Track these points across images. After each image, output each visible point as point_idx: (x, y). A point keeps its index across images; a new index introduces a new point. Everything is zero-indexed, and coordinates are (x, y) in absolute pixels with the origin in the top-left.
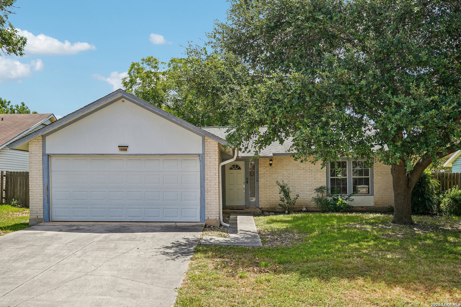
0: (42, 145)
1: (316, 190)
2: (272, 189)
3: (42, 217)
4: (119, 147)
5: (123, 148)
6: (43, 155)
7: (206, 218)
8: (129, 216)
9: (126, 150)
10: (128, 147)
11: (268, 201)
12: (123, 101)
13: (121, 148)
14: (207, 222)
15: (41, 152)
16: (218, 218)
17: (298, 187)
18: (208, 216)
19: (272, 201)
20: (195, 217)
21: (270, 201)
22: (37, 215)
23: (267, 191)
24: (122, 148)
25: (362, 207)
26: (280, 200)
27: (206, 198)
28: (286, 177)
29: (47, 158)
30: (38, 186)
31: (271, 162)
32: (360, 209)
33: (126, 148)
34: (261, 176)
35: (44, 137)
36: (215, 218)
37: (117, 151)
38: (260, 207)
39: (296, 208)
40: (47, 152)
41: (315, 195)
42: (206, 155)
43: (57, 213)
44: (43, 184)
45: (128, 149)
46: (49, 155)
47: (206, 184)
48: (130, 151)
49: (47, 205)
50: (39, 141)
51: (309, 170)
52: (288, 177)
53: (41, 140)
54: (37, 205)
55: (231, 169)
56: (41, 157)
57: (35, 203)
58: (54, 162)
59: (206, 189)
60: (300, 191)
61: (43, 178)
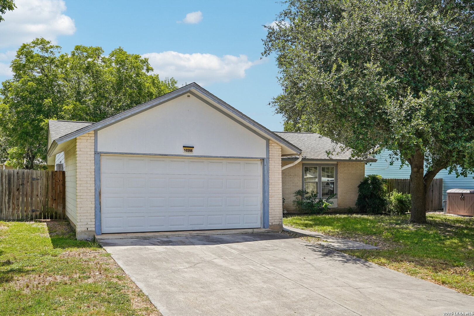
0: (94, 141)
3: (94, 229)
4: (184, 147)
5: (189, 149)
6: (95, 154)
7: (270, 224)
8: (191, 225)
9: (191, 151)
10: (193, 147)
12: (189, 96)
13: (186, 148)
14: (271, 228)
15: (94, 150)
16: (280, 223)
18: (272, 221)
20: (257, 223)
22: (87, 226)
24: (187, 148)
27: (270, 204)
29: (99, 156)
30: (89, 191)
33: (191, 149)
35: (95, 131)
36: (278, 223)
37: (182, 152)
40: (98, 150)
41: (294, 198)
42: (270, 159)
44: (95, 189)
45: (194, 150)
47: (270, 189)
48: (196, 152)
50: (90, 135)
51: (288, 175)
53: (93, 135)
54: (87, 214)
56: (94, 156)
57: (85, 211)
58: (104, 162)
59: (270, 194)
61: (95, 181)
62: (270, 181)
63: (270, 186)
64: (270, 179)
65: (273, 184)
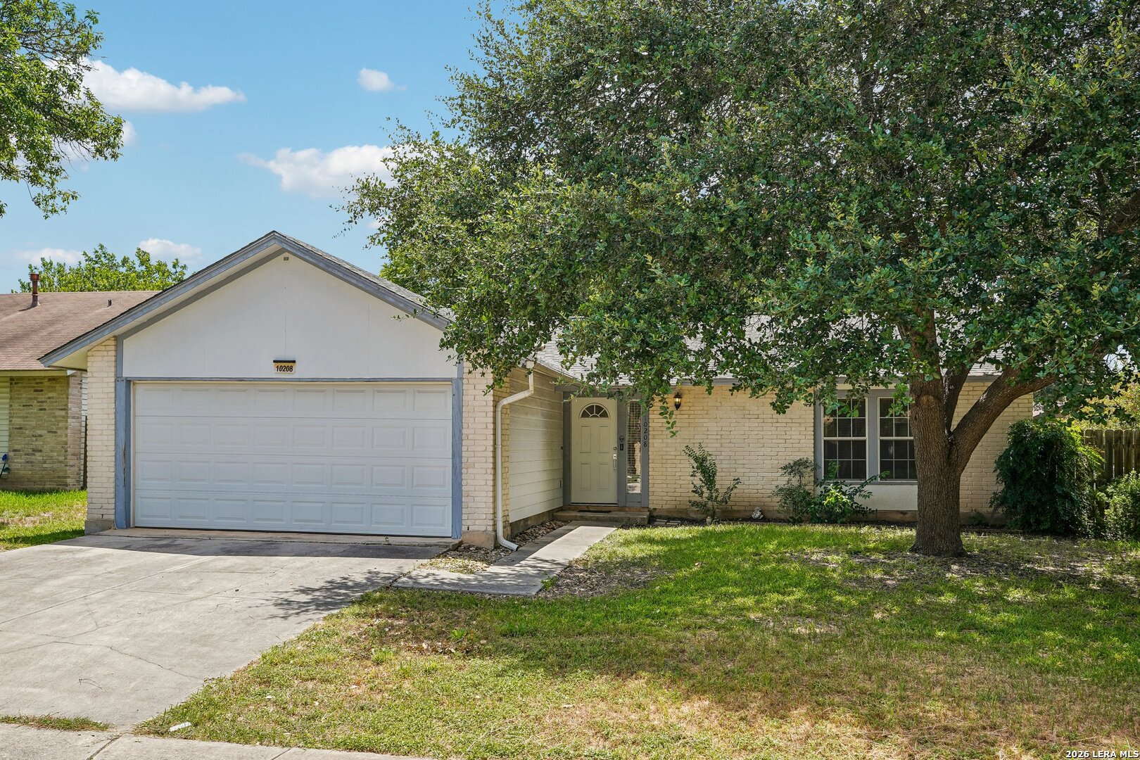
0: (113, 358)
1: (785, 468)
2: (681, 466)
3: (112, 517)
4: (274, 361)
5: (285, 365)
6: (116, 381)
7: (464, 528)
8: (296, 521)
9: (290, 369)
10: (294, 362)
11: (669, 494)
12: (286, 259)
13: (280, 364)
14: (465, 538)
15: (113, 374)
16: (490, 528)
17: (744, 462)
18: (469, 523)
19: (679, 494)
20: (440, 526)
21: (676, 494)
22: (102, 511)
23: (669, 469)
24: (283, 364)
25: (904, 513)
26: (693, 491)
27: (464, 482)
28: (715, 437)
29: (126, 386)
30: (105, 448)
31: (677, 400)
32: (899, 517)
33: (290, 364)
34: (655, 433)
35: (119, 340)
36: (483, 528)
37: (271, 371)
38: (651, 507)
39: (739, 511)
40: (125, 374)
41: (783, 481)
42: (465, 381)
43: (146, 510)
44: (116, 445)
45: (296, 367)
46: (129, 382)
47: (464, 449)
48: (299, 372)
49: (122, 489)
50: (108, 348)
51: (770, 420)
52: (719, 437)
53: (113, 348)
54: (103, 490)
55: (584, 415)
56: (113, 385)
57: (99, 485)
58: (141, 396)
59: (464, 460)
60: (748, 470)
61: (116, 430)
62: (464, 431)
63: (464, 443)
64: (465, 426)
65: (471, 437)
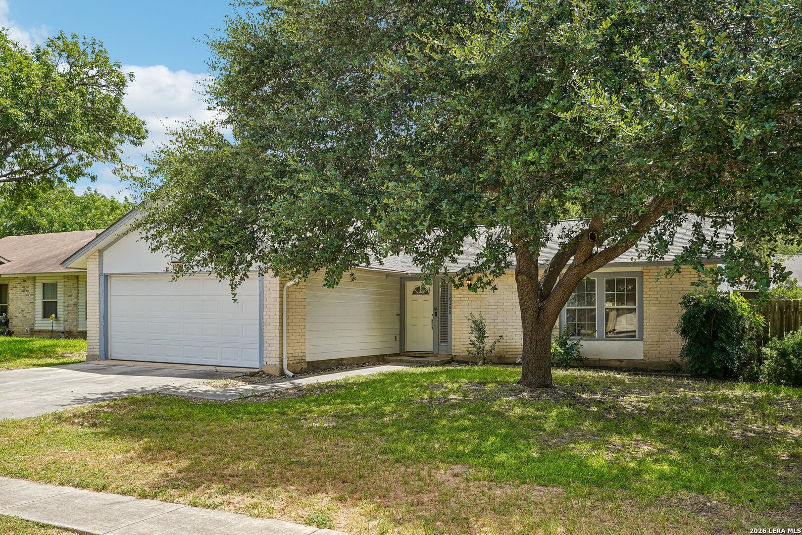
0: (98, 263)
3: (98, 353)
4: (172, 262)
6: (99, 276)
7: (265, 363)
8: (186, 357)
11: (464, 346)
13: (174, 264)
14: (265, 369)
15: (98, 272)
16: (278, 363)
18: (267, 359)
20: (254, 363)
22: (94, 350)
23: (465, 329)
24: (176, 264)
25: (621, 361)
26: (470, 344)
27: (265, 335)
29: (106, 278)
30: (95, 314)
31: (468, 282)
32: (617, 364)
34: (457, 305)
35: (101, 252)
36: (274, 363)
38: (454, 354)
40: (105, 272)
43: (116, 350)
44: (100, 312)
46: (106, 276)
47: (265, 314)
49: (103, 338)
50: (95, 257)
52: (495, 307)
53: (98, 256)
54: (94, 338)
55: (414, 293)
56: (98, 278)
57: (92, 335)
58: (114, 284)
59: (264, 321)
61: (100, 303)
62: (265, 303)
63: (265, 310)
64: (265, 299)
65: (268, 306)
